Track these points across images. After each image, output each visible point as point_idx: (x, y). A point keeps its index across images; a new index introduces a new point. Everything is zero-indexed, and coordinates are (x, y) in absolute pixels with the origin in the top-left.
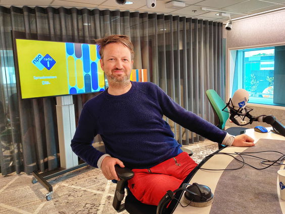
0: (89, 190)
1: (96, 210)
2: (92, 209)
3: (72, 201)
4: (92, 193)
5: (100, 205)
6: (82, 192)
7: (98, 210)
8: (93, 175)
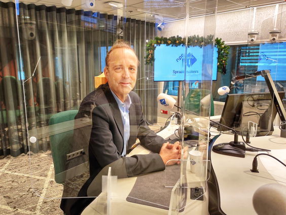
0: (32, 176)
3: (16, 187)
4: (35, 179)
5: (43, 188)
6: (25, 178)
7: (41, 193)
8: (36, 163)
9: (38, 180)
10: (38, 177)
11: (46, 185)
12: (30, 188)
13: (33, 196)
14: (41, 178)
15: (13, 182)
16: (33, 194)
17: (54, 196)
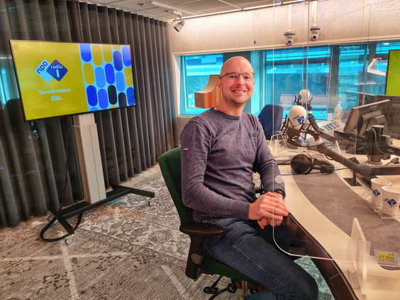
0: (37, 258)
1: (65, 281)
2: (58, 281)
3: (19, 280)
4: (44, 260)
5: (66, 273)
6: (27, 264)
9: (51, 262)
10: (48, 258)
11: (68, 267)
12: (45, 277)
13: (57, 288)
14: (54, 258)
15: (9, 273)
16: (55, 285)
17: (91, 280)
